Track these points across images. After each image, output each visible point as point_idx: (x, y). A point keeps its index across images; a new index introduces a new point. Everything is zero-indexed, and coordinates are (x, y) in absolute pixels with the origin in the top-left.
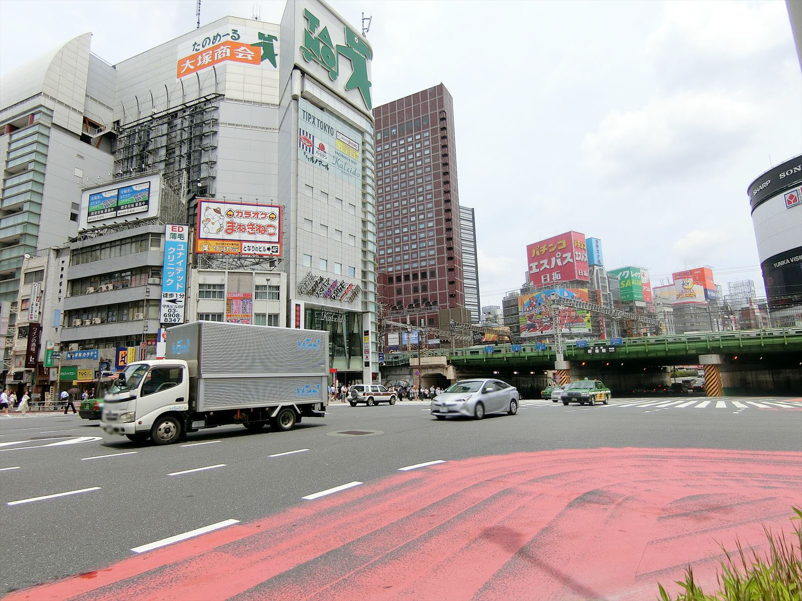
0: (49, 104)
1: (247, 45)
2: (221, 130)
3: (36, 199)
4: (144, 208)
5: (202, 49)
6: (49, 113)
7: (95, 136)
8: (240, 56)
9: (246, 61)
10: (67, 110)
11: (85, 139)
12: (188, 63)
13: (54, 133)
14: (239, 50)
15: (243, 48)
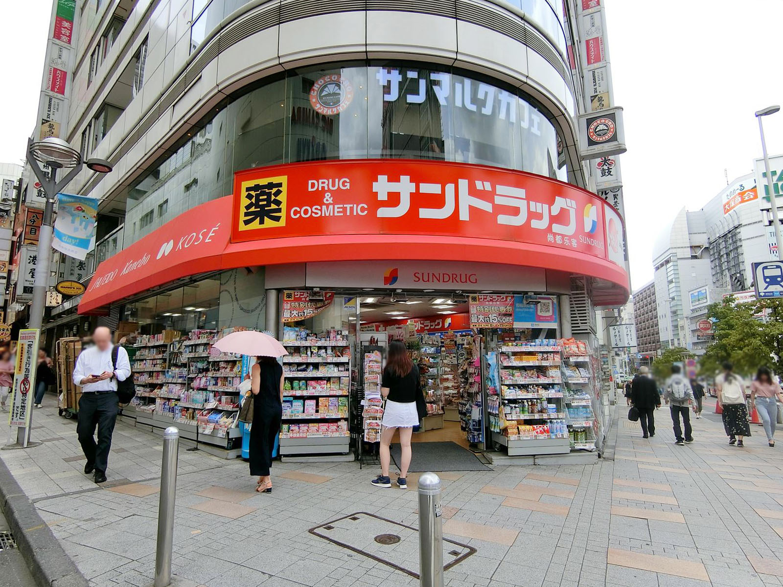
0: (674, 251)
1: (749, 191)
2: (744, 243)
3: (678, 294)
4: (705, 301)
5: (730, 198)
6: (675, 255)
7: (699, 252)
8: (747, 198)
9: (751, 199)
10: (682, 249)
11: (694, 257)
12: (727, 207)
13: (679, 262)
14: (745, 195)
15: (747, 193)
